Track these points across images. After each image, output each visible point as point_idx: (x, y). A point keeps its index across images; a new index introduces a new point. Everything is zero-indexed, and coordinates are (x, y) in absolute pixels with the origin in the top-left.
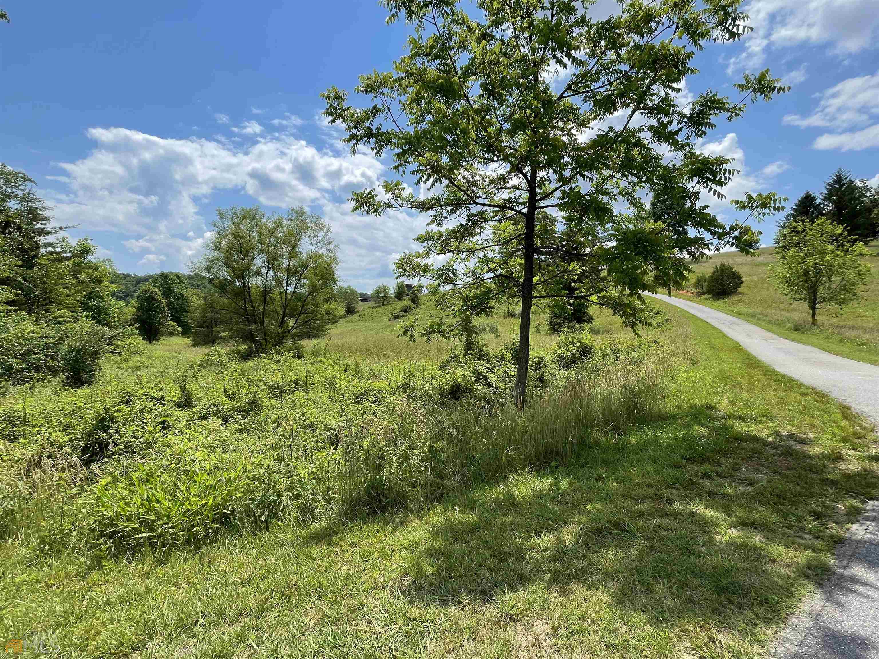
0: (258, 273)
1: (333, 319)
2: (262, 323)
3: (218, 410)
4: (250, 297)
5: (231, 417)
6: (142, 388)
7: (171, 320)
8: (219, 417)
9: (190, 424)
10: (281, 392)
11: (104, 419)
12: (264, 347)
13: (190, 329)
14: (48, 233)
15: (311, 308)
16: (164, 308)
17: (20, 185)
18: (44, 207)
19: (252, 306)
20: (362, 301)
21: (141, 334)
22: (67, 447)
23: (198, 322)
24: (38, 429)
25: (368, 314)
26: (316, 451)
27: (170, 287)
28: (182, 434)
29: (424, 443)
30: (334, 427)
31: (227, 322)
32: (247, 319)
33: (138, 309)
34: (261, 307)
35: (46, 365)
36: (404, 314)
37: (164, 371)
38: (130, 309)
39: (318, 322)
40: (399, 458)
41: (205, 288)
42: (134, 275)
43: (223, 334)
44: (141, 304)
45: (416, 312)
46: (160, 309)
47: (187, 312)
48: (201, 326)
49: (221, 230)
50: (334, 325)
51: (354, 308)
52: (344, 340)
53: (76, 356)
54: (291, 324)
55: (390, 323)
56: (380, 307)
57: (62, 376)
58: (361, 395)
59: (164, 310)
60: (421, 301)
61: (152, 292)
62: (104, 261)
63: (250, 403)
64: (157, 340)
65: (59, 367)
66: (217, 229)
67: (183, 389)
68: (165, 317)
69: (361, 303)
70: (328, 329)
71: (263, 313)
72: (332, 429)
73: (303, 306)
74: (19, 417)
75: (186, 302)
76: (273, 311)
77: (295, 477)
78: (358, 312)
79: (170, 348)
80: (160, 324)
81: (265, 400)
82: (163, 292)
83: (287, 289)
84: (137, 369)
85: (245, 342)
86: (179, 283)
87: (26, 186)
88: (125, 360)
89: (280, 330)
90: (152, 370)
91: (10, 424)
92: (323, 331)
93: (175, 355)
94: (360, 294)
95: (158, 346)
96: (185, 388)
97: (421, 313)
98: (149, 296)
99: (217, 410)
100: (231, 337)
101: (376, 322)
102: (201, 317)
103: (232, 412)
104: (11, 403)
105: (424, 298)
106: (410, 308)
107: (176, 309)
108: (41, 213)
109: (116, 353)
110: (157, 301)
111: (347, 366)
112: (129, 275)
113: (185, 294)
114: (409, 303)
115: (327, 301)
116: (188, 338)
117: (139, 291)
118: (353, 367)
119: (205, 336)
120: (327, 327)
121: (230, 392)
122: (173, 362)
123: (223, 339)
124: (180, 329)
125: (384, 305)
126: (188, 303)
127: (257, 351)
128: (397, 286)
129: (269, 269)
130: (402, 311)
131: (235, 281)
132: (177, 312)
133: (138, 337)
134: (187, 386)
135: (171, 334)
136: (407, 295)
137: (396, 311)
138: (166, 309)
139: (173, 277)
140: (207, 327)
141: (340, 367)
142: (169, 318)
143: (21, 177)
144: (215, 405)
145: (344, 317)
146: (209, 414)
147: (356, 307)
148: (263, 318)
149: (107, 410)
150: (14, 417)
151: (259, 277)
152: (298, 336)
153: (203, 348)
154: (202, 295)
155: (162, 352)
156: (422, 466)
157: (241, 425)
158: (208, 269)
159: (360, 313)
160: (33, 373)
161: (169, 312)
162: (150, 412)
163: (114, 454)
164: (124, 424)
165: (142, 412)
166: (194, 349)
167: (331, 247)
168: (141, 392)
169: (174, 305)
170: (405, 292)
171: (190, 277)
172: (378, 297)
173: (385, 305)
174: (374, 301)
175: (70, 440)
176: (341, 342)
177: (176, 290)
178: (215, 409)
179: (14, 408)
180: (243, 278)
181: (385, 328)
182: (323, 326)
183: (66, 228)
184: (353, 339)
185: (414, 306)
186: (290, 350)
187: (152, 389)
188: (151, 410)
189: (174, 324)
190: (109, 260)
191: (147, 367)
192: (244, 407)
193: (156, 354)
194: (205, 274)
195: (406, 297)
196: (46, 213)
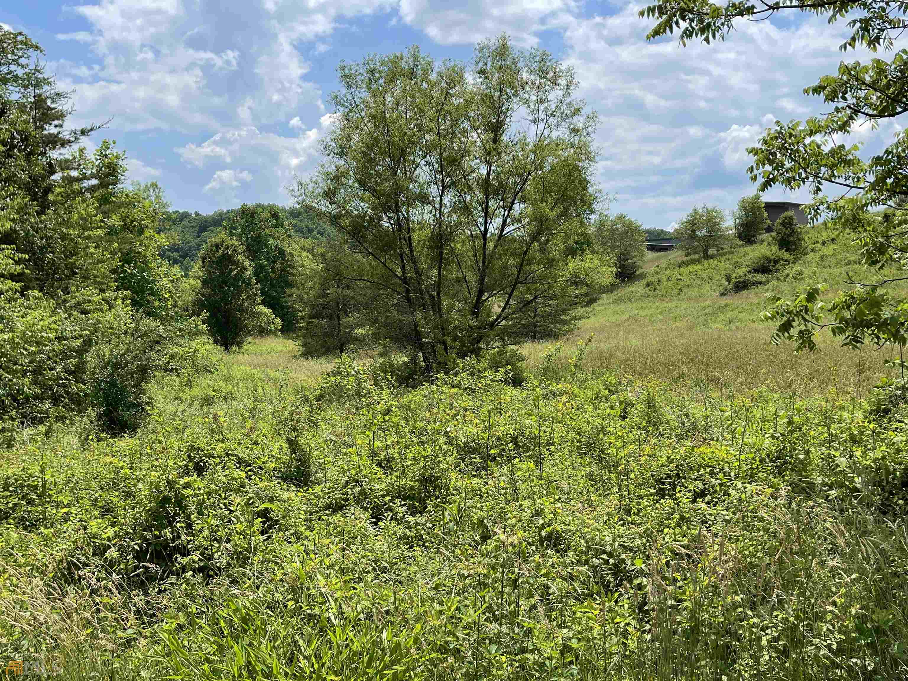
0: (424, 198)
1: (586, 295)
2: (436, 306)
3: (363, 492)
4: (411, 251)
5: (387, 510)
6: (222, 442)
7: (263, 303)
8: (366, 509)
9: (311, 520)
10: (487, 458)
11: (166, 500)
12: (440, 359)
13: (298, 322)
14: (64, 143)
15: (539, 269)
16: (250, 279)
17: (20, 57)
18: (58, 94)
19: (417, 271)
20: (653, 248)
21: (212, 333)
22: (113, 549)
23: (313, 307)
24: (65, 510)
25: (669, 279)
26: (571, 601)
27: (259, 236)
28: (298, 538)
29: (845, 609)
30: (608, 549)
31: (366, 306)
32: (408, 299)
33: (205, 283)
34: (435, 272)
35: (67, 393)
36: (759, 277)
37: (255, 408)
38: (192, 281)
39: (554, 302)
40: (776, 639)
41: (322, 235)
42: (197, 214)
43: (360, 331)
44: (209, 273)
45: (792, 273)
46: (243, 282)
47: (291, 285)
48: (316, 316)
49: (351, 111)
50: (588, 309)
51: (634, 266)
52: (613, 343)
53: (112, 375)
54: (496, 309)
55: (724, 301)
56: (698, 261)
57: (92, 412)
58: (669, 476)
59: (249, 284)
60: (807, 242)
61: (227, 248)
62: (147, 189)
63: (424, 481)
64: (239, 345)
65: (86, 395)
66: (342, 109)
67: (293, 444)
68: (251, 298)
69: (650, 255)
70: (575, 318)
71: (438, 285)
72: (604, 552)
73: (520, 267)
74: (36, 487)
75: (289, 266)
76: (458, 280)
77: (529, 656)
78: (643, 276)
79: (261, 360)
80: (242, 311)
81: (453, 475)
82: (247, 247)
83: (486, 230)
84: (208, 401)
85: (401, 349)
86: (276, 227)
87: (29, 57)
88: (186, 385)
89: (474, 322)
90: (235, 404)
91: (23, 498)
92: (564, 323)
93: (272, 374)
94: (648, 232)
95: (240, 357)
96: (297, 444)
97: (807, 272)
98: (223, 255)
99: (360, 493)
100: (376, 337)
101: (690, 299)
102: (319, 297)
103: (388, 498)
104: (24, 461)
105: (813, 235)
106: (776, 262)
107: (272, 279)
108: (53, 106)
109: (171, 370)
110: (236, 263)
111: (627, 404)
112: (185, 215)
113: (288, 250)
114: (775, 249)
115: (571, 252)
116: (294, 339)
117: (205, 246)
118: (641, 407)
119: (325, 334)
120: (573, 313)
121: (382, 455)
122: (271, 390)
123: (360, 341)
124: (278, 321)
125: (707, 257)
126: (293, 267)
127: (428, 368)
128: (744, 208)
129: (445, 188)
130: (756, 271)
131: (380, 219)
132: (272, 286)
133: (205, 339)
134: (301, 440)
135: (263, 332)
136: (769, 230)
137: (741, 272)
138: (254, 281)
139: (266, 215)
140: (330, 317)
141: (612, 407)
142: (259, 299)
143: (22, 42)
144: (357, 481)
145: (611, 288)
146: (347, 500)
147: (639, 263)
148: (438, 294)
149: (170, 484)
150: (28, 486)
151: (428, 208)
152: (510, 335)
153: (323, 360)
154: (318, 250)
155: (248, 369)
156: (838, 666)
157: (409, 528)
158: (329, 195)
159: (650, 279)
160: (47, 405)
161: (259, 286)
162: (240, 490)
163: (184, 569)
164: (200, 513)
165: (226, 489)
166: (305, 363)
167: (579, 122)
168: (220, 448)
169: (268, 273)
170: (762, 222)
171: (294, 214)
172: (693, 237)
173: (712, 257)
174: (682, 247)
175: (116, 535)
176: (604, 347)
177: (271, 241)
178: (358, 489)
179: (28, 469)
180: (397, 211)
181: (713, 314)
182: (565, 311)
183: (92, 130)
184: (635, 342)
185: (786, 255)
186: (495, 366)
187: (239, 444)
188: (243, 486)
189: (267, 311)
190: (154, 185)
191: (225, 399)
192: (412, 488)
193: (238, 371)
194: (324, 206)
195: (765, 236)
196: (59, 106)
